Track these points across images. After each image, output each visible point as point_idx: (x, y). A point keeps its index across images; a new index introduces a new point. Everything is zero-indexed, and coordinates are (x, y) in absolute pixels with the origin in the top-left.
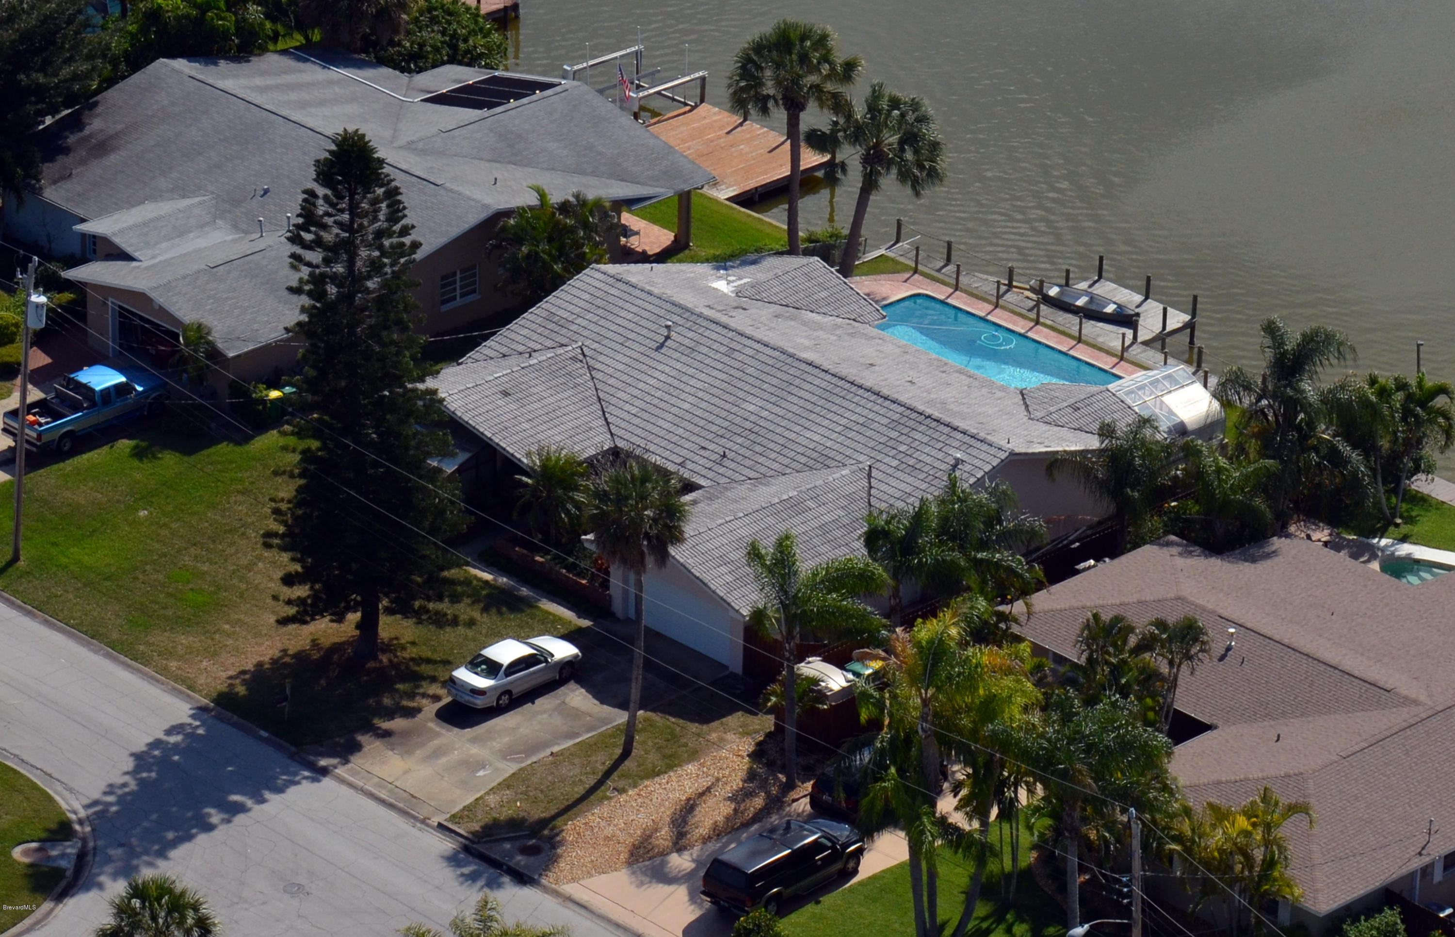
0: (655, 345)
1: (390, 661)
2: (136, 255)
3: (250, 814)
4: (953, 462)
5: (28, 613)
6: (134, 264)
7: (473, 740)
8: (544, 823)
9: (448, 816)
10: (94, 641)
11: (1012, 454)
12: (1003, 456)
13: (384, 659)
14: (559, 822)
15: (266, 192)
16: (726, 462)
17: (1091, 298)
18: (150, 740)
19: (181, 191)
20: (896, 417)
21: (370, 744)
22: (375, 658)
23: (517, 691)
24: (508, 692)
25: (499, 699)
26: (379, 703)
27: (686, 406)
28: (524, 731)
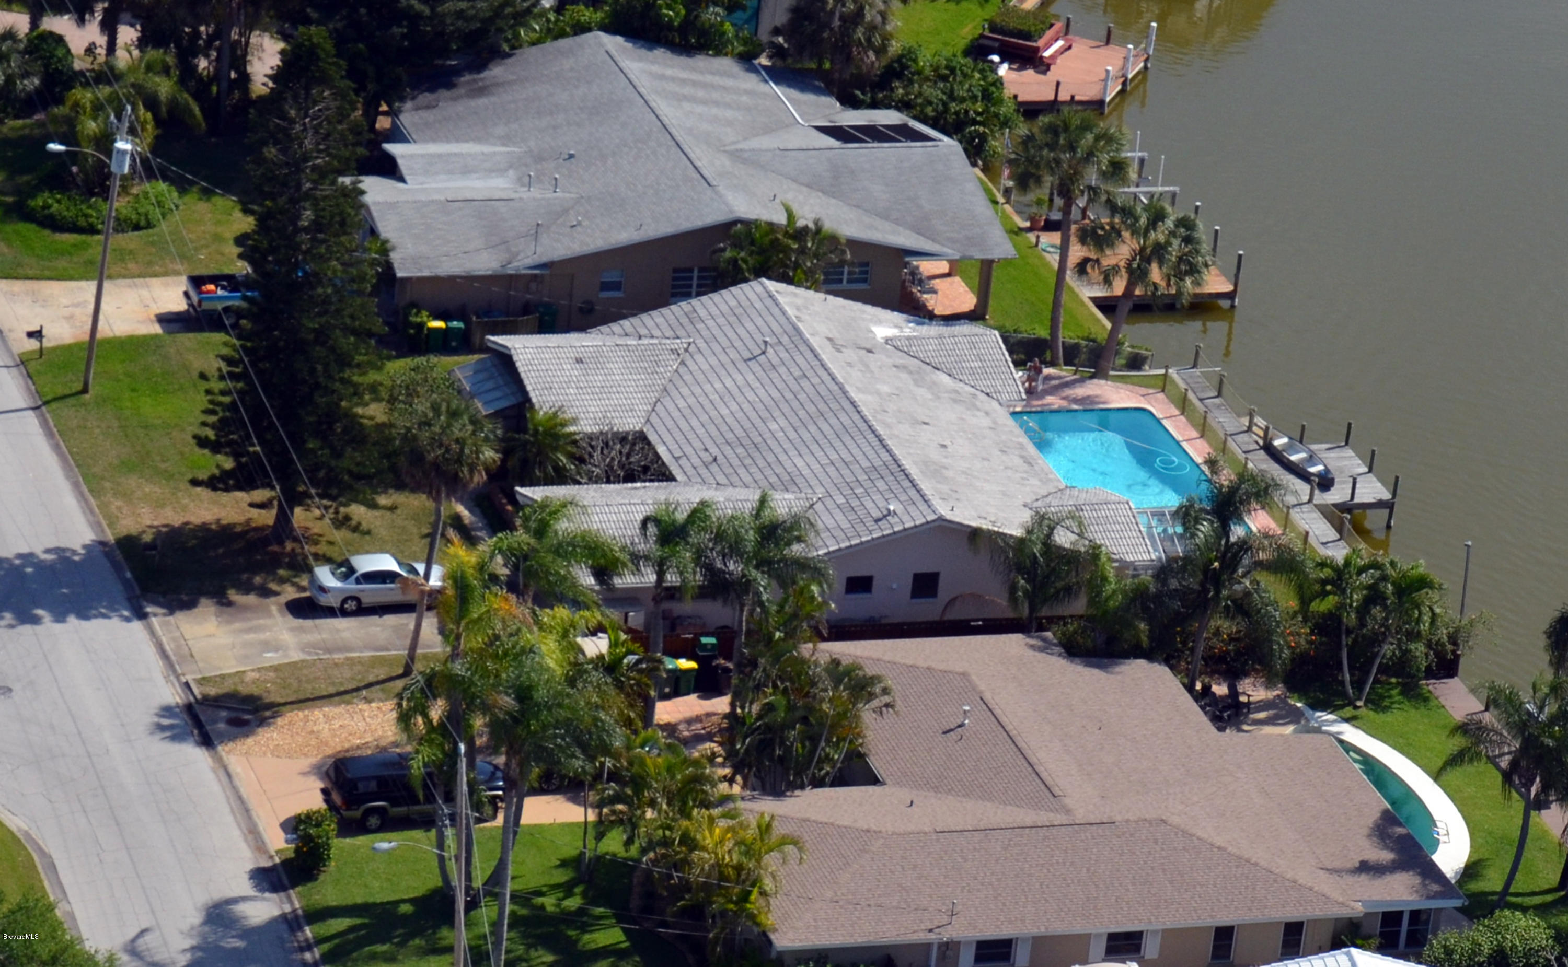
0: (747, 355)
1: (293, 550)
2: (407, 178)
3: (38, 628)
4: (885, 512)
5: (50, 434)
6: (401, 185)
7: (292, 629)
8: (271, 706)
9: (199, 676)
10: (76, 470)
11: (941, 519)
12: (931, 517)
13: (289, 546)
14: (283, 709)
15: (571, 156)
16: (714, 468)
17: (1311, 456)
18: (25, 550)
19: (506, 140)
20: (878, 463)
21: (207, 608)
22: (281, 543)
23: (367, 600)
24: (357, 599)
25: (344, 601)
26: (250, 580)
27: (725, 412)
28: (346, 635)
